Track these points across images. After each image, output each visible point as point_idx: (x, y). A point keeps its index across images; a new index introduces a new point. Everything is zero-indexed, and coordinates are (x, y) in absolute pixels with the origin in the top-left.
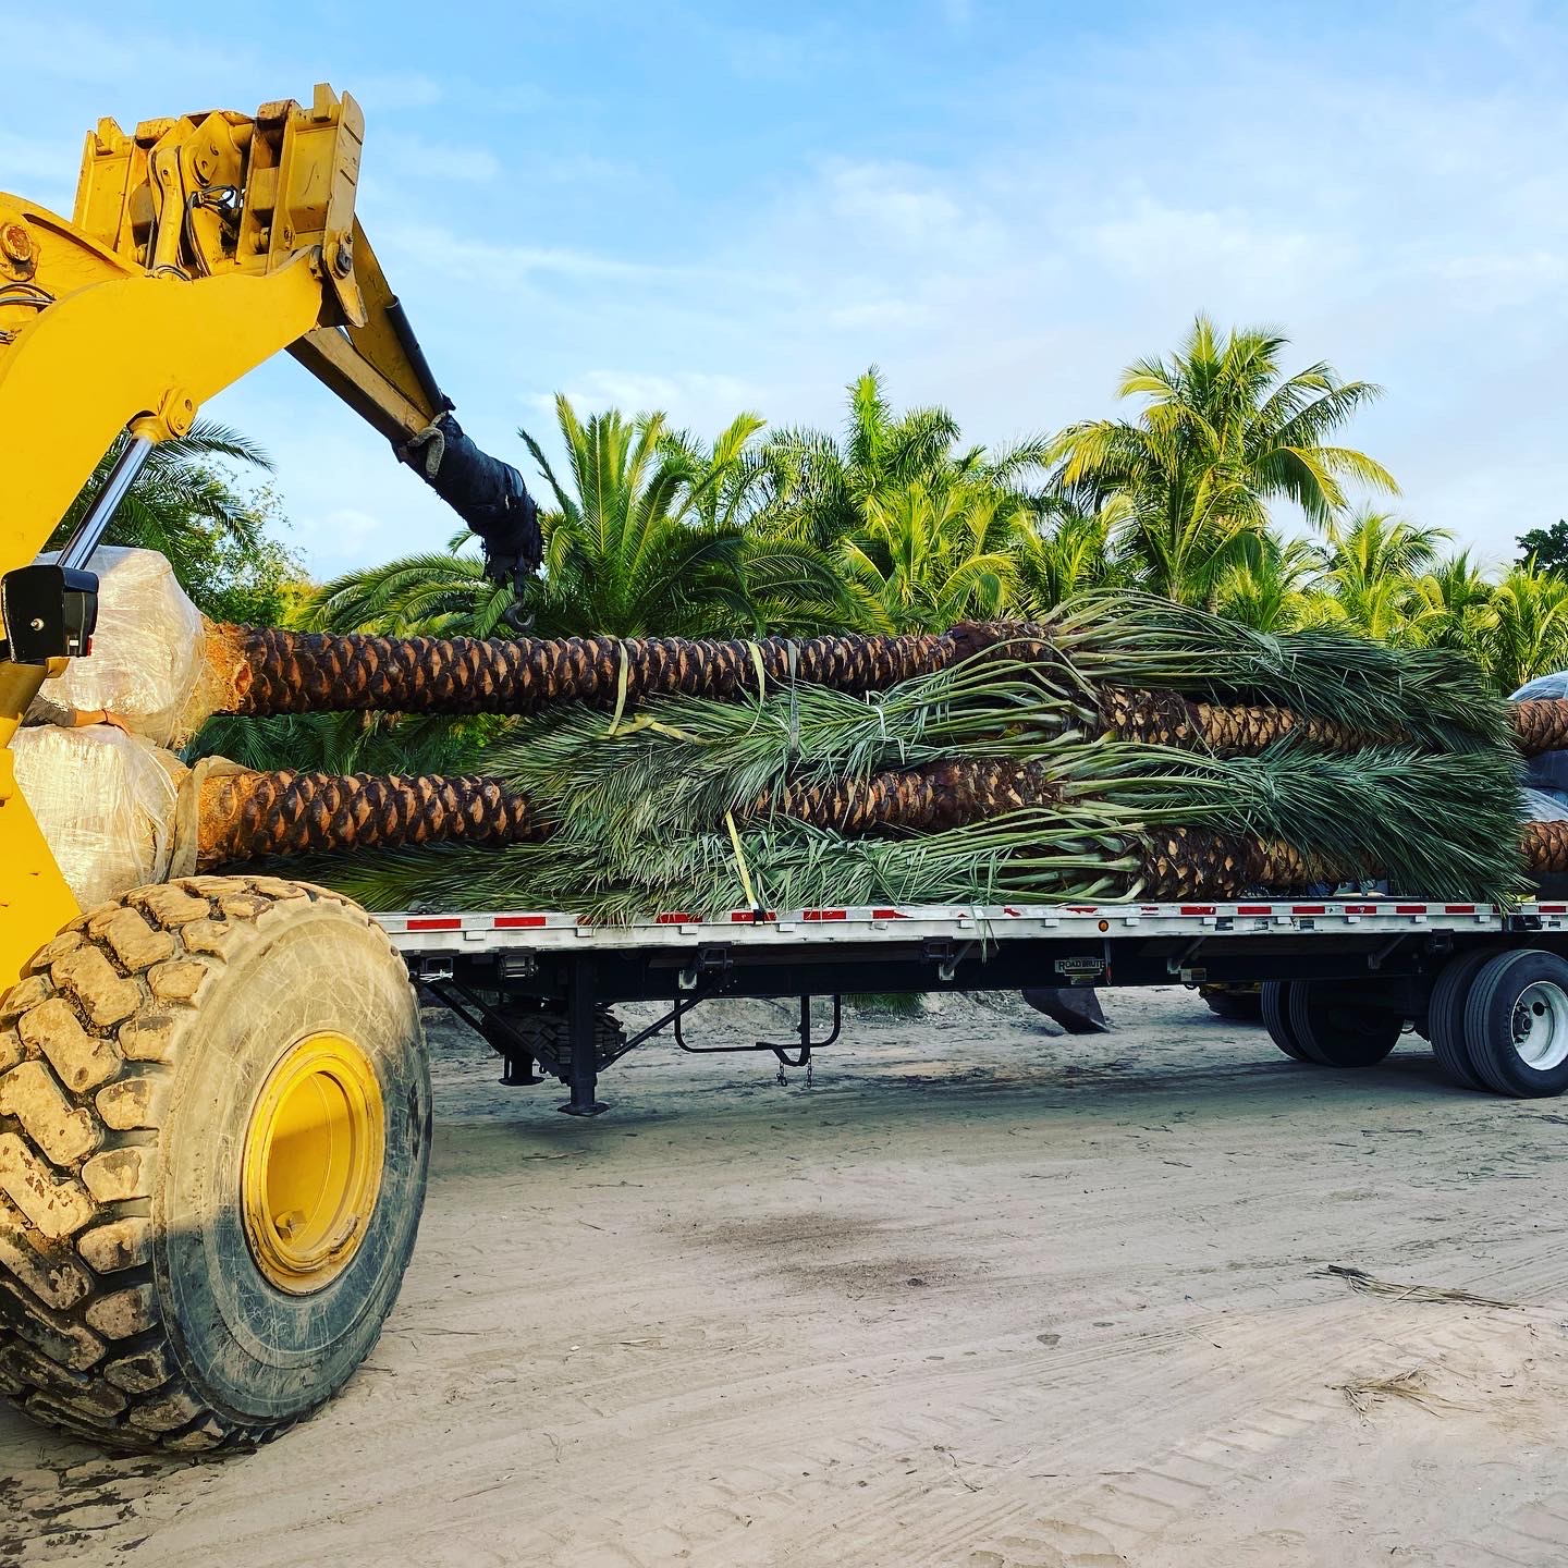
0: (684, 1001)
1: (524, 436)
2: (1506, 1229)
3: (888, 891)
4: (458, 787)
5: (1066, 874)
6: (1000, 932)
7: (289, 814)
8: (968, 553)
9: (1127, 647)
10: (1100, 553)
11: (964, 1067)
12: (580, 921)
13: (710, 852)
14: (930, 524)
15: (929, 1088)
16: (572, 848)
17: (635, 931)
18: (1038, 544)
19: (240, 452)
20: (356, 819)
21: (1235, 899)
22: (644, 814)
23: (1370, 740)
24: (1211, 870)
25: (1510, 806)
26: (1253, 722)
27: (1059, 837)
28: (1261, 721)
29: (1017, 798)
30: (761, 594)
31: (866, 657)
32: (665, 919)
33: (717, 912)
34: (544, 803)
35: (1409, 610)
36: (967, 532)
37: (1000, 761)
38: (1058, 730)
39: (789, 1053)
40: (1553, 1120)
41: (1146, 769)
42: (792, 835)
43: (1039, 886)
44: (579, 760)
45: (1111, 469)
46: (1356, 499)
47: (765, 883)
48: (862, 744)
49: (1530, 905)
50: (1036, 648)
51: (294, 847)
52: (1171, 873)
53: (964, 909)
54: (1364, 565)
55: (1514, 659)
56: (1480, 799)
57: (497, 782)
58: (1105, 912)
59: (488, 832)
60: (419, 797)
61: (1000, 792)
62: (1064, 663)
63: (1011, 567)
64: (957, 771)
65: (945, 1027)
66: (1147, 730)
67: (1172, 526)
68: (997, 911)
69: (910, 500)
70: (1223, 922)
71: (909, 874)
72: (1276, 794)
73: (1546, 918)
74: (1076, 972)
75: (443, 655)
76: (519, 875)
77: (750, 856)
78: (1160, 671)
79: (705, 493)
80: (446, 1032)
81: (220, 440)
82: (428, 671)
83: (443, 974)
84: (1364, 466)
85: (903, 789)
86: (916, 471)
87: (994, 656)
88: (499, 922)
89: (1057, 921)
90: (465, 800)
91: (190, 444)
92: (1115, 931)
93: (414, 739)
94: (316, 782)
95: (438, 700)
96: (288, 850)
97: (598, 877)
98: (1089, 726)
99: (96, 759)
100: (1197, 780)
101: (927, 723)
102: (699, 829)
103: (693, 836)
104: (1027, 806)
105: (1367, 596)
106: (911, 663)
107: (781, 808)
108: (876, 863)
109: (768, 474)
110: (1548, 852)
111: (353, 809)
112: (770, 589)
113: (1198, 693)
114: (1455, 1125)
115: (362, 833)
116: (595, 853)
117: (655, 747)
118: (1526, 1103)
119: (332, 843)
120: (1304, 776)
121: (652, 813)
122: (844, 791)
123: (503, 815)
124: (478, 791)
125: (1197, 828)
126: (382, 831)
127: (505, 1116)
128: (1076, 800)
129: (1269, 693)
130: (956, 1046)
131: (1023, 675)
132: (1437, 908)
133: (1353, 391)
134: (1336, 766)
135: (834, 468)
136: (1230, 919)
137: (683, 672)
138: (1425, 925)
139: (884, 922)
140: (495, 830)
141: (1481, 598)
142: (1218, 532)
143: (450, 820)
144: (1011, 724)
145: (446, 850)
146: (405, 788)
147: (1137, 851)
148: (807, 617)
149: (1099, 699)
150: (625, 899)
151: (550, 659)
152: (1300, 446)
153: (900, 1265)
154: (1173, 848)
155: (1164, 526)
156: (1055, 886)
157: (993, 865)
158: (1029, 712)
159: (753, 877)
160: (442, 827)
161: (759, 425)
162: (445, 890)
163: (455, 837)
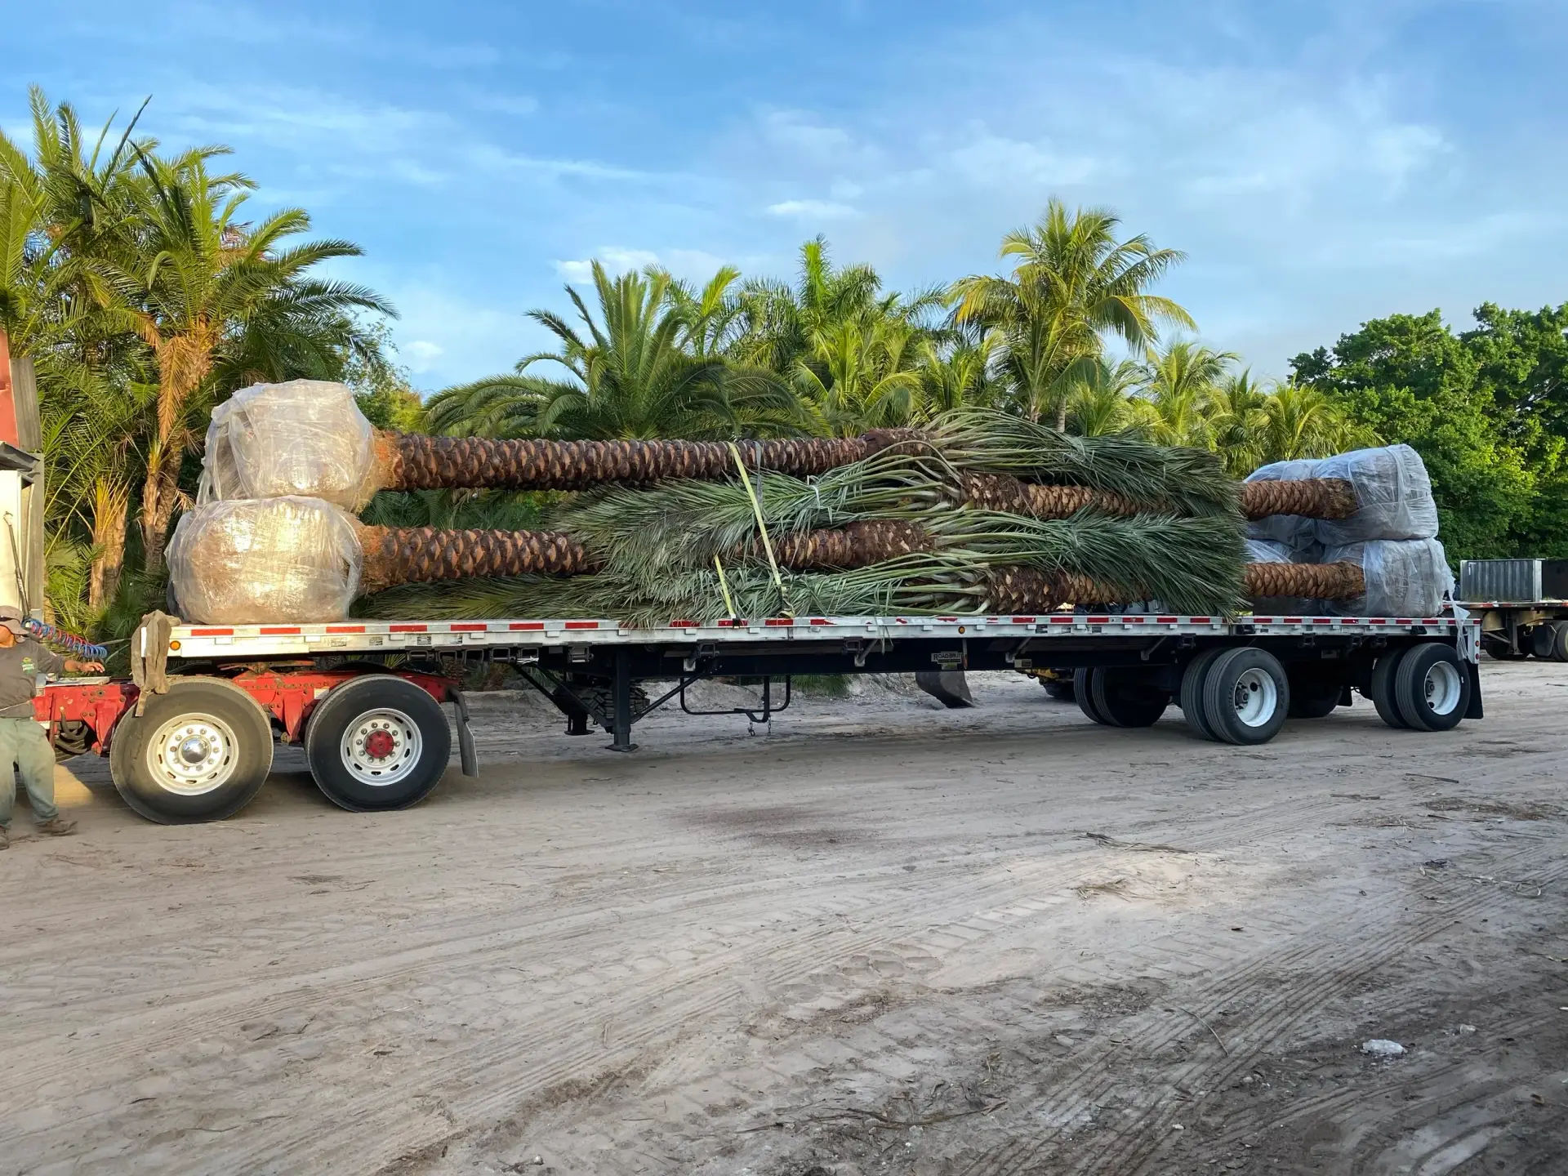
0: (686, 679)
1: (569, 290)
2: (1203, 815)
3: (821, 608)
4: (540, 540)
5: (938, 596)
6: (893, 634)
7: (431, 555)
8: (887, 371)
9: (980, 446)
10: (982, 371)
11: (874, 728)
12: (620, 625)
13: (704, 581)
14: (859, 350)
15: (850, 740)
16: (615, 578)
17: (656, 633)
18: (937, 365)
19: (374, 305)
20: (474, 559)
21: (1050, 613)
22: (661, 556)
23: (1143, 508)
24: (1034, 593)
25: (1238, 553)
26: (1065, 496)
27: (933, 571)
28: (1071, 496)
29: (906, 547)
30: (737, 404)
31: (808, 453)
32: (675, 624)
33: (709, 620)
34: (597, 548)
35: (1205, 413)
36: (886, 356)
37: (895, 522)
38: (935, 501)
39: (756, 715)
40: (1256, 757)
41: (992, 528)
42: (758, 571)
43: (920, 604)
44: (618, 521)
45: (990, 312)
46: (1165, 334)
47: (740, 602)
48: (805, 511)
49: (1248, 618)
50: (920, 447)
51: (434, 577)
52: (1007, 596)
53: (870, 619)
54: (1175, 380)
55: (1280, 449)
56: (1216, 548)
57: (565, 535)
58: (962, 621)
59: (559, 568)
60: (515, 545)
61: (895, 543)
62: (939, 457)
63: (917, 382)
64: (866, 528)
65: (864, 704)
66: (994, 502)
67: (1034, 353)
68: (892, 621)
69: (844, 332)
70: (1040, 628)
71: (834, 596)
72: (1078, 544)
73: (1258, 626)
74: (947, 661)
75: (528, 452)
76: (579, 597)
77: (731, 585)
78: (1002, 462)
79: (698, 331)
80: (522, 706)
81: (360, 297)
82: (519, 463)
83: (532, 659)
84: (1170, 308)
85: (831, 541)
86: (850, 310)
87: (892, 452)
88: (568, 626)
89: (931, 626)
90: (545, 546)
91: (340, 300)
92: (969, 633)
93: (492, 506)
94: (448, 535)
95: (525, 481)
96: (430, 579)
97: (632, 597)
98: (955, 500)
99: (309, 520)
100: (1025, 535)
101: (847, 497)
102: (697, 566)
103: (693, 570)
104: (912, 552)
105: (1176, 402)
106: (838, 457)
107: (751, 553)
108: (813, 589)
109: (744, 313)
110: (1263, 583)
111: (472, 553)
112: (744, 401)
113: (1028, 478)
114: (1193, 761)
115: (478, 568)
116: (630, 582)
117: (668, 513)
118: (1242, 748)
119: (458, 574)
120: (1097, 532)
121: (667, 555)
122: (792, 541)
123: (569, 557)
124: (552, 541)
125: (1024, 566)
126: (491, 567)
127: (568, 756)
128: (946, 548)
129: (1076, 477)
130: (870, 715)
131: (912, 465)
132: (1184, 619)
133: (1164, 255)
134: (1119, 526)
135: (791, 309)
136: (1046, 626)
137: (686, 463)
138: (1176, 630)
139: (818, 628)
140: (564, 567)
141: (1257, 404)
142: (1067, 357)
143: (534, 562)
144: (904, 497)
145: (531, 580)
146: (505, 539)
147: (984, 581)
148: (771, 421)
149: (962, 481)
150: (650, 611)
151: (598, 454)
152: (1125, 295)
153: (824, 833)
154: (1008, 579)
155: (1028, 352)
156: (931, 604)
157: (890, 590)
158: (915, 490)
159: (732, 598)
160: (530, 565)
161: (736, 275)
162: (532, 605)
163: (537, 571)
